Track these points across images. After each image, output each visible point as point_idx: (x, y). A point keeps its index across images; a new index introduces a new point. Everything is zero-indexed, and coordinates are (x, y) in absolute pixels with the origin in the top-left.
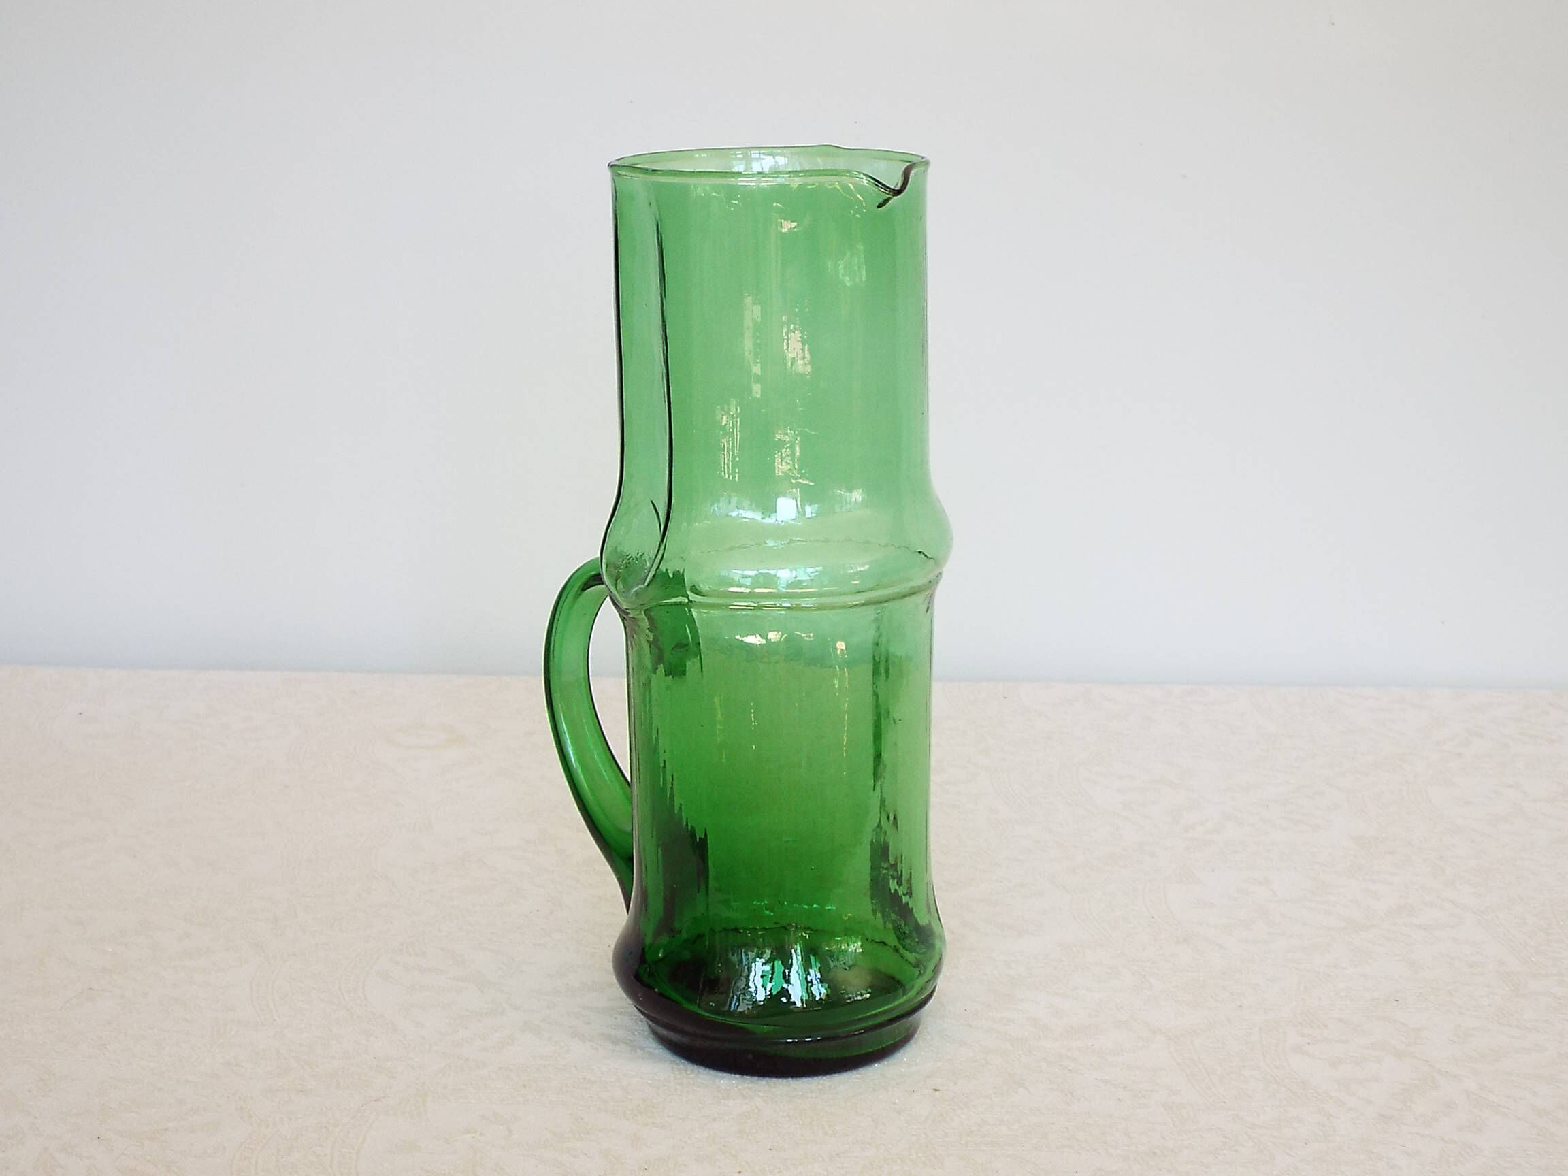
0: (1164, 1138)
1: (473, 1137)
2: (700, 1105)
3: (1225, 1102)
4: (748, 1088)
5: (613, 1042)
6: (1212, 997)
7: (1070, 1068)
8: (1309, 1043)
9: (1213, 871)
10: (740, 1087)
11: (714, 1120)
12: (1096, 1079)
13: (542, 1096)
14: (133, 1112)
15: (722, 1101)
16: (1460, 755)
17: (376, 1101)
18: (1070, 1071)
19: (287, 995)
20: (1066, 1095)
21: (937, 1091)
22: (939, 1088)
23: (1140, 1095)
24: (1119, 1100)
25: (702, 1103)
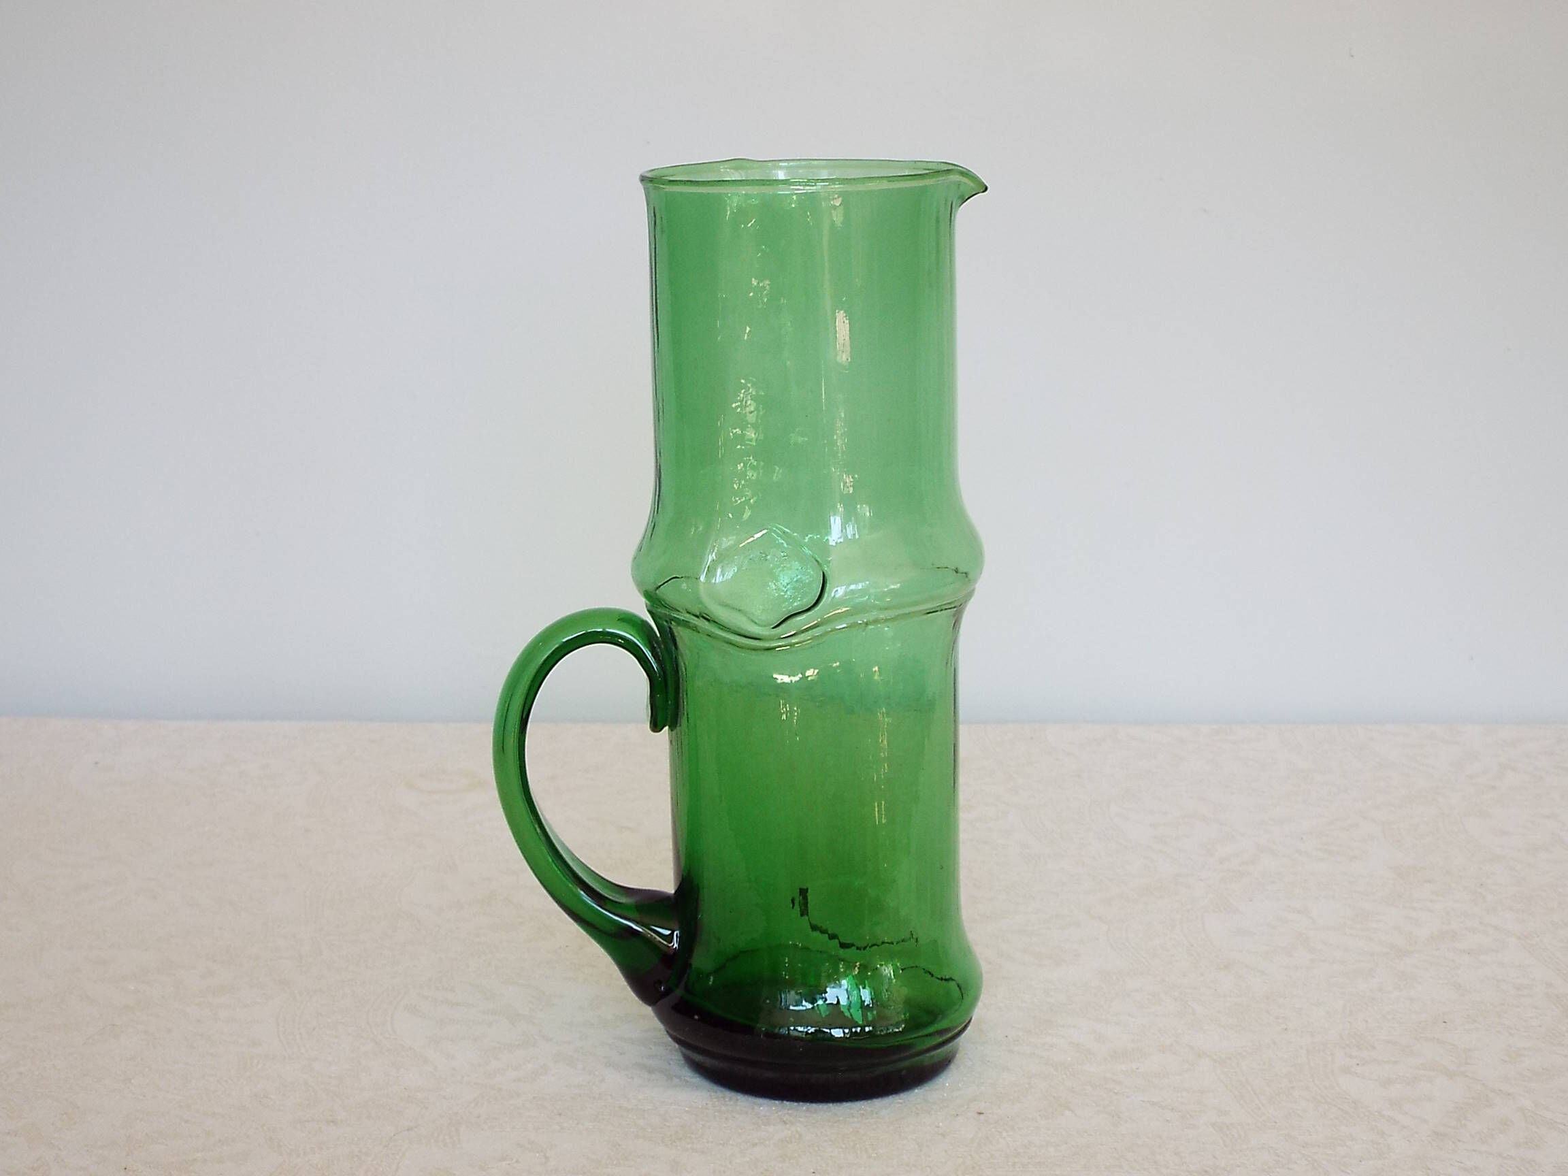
0: (1215, 1157)
1: (509, 1164)
2: (740, 1131)
4: (790, 1113)
5: (648, 1072)
6: (1256, 1021)
8: (1358, 1065)
9: (1251, 901)
10: (780, 1113)
12: (1143, 1101)
13: (578, 1124)
14: (159, 1143)
15: (762, 1127)
16: (1494, 788)
17: (408, 1130)
18: (1116, 1093)
19: (314, 1029)
20: (1113, 1116)
21: (981, 1115)
22: (983, 1111)
23: (1188, 1116)
24: (1167, 1121)
25: (741, 1129)
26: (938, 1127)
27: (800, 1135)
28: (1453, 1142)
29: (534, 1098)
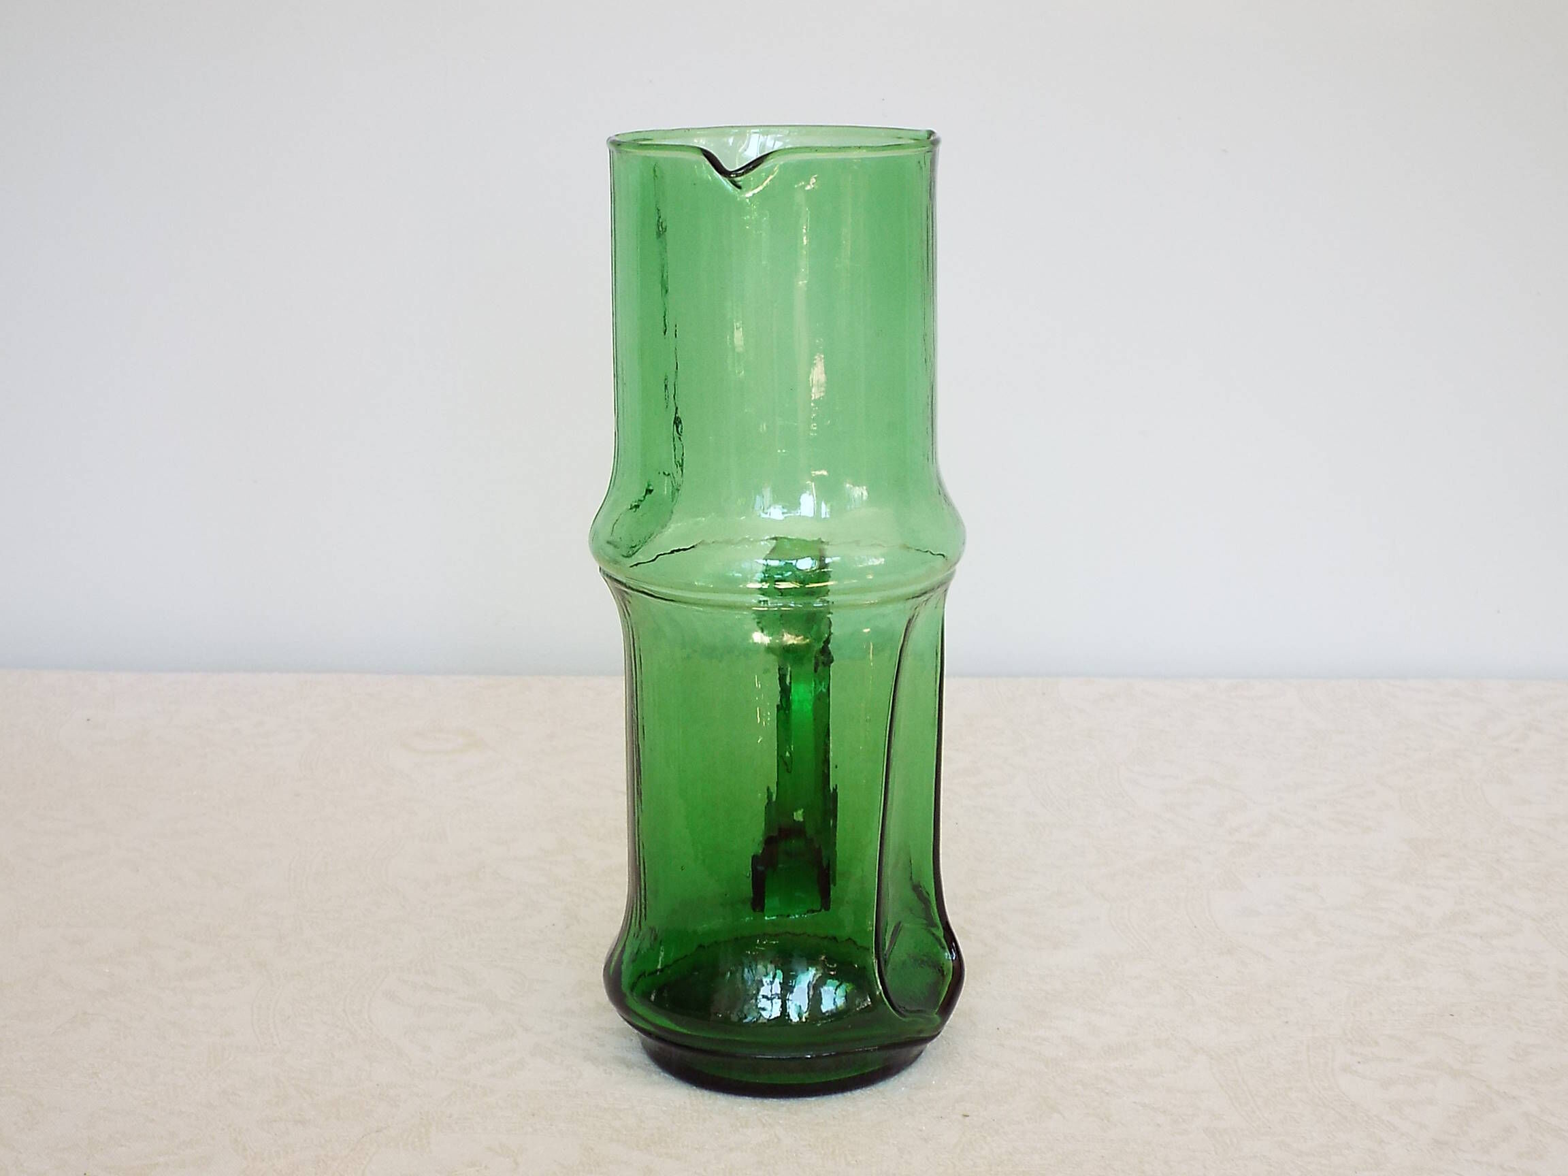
0: (1205, 1167)
1: (478, 1171)
2: (717, 1134)
3: (1270, 1128)
4: (768, 1115)
5: (628, 1066)
6: (1257, 1013)
7: (1107, 1091)
8: (1359, 1062)
9: (1259, 876)
10: (759, 1114)
11: (731, 1150)
12: (1135, 1103)
13: (552, 1125)
14: (122, 1146)
15: (740, 1129)
16: (1517, 750)
17: (377, 1131)
18: (1107, 1094)
19: (289, 1017)
20: (1103, 1120)
21: (967, 1118)
22: (968, 1114)
23: (1181, 1120)
24: (1158, 1125)
25: (719, 1132)
26: (921, 1130)
27: (779, 1139)
28: (1454, 1152)
29: (509, 1095)
